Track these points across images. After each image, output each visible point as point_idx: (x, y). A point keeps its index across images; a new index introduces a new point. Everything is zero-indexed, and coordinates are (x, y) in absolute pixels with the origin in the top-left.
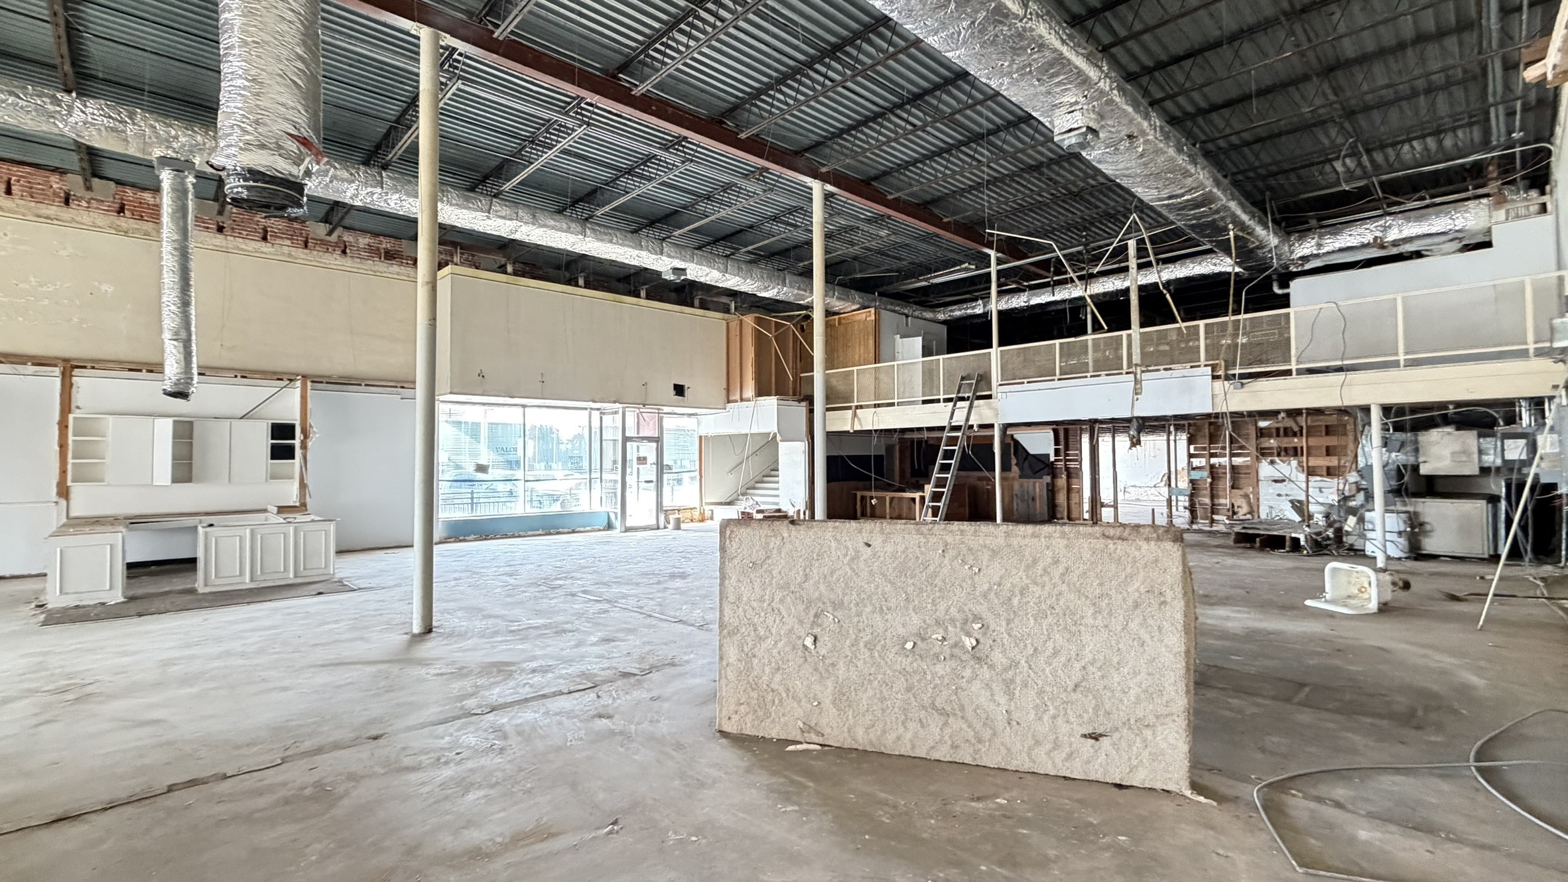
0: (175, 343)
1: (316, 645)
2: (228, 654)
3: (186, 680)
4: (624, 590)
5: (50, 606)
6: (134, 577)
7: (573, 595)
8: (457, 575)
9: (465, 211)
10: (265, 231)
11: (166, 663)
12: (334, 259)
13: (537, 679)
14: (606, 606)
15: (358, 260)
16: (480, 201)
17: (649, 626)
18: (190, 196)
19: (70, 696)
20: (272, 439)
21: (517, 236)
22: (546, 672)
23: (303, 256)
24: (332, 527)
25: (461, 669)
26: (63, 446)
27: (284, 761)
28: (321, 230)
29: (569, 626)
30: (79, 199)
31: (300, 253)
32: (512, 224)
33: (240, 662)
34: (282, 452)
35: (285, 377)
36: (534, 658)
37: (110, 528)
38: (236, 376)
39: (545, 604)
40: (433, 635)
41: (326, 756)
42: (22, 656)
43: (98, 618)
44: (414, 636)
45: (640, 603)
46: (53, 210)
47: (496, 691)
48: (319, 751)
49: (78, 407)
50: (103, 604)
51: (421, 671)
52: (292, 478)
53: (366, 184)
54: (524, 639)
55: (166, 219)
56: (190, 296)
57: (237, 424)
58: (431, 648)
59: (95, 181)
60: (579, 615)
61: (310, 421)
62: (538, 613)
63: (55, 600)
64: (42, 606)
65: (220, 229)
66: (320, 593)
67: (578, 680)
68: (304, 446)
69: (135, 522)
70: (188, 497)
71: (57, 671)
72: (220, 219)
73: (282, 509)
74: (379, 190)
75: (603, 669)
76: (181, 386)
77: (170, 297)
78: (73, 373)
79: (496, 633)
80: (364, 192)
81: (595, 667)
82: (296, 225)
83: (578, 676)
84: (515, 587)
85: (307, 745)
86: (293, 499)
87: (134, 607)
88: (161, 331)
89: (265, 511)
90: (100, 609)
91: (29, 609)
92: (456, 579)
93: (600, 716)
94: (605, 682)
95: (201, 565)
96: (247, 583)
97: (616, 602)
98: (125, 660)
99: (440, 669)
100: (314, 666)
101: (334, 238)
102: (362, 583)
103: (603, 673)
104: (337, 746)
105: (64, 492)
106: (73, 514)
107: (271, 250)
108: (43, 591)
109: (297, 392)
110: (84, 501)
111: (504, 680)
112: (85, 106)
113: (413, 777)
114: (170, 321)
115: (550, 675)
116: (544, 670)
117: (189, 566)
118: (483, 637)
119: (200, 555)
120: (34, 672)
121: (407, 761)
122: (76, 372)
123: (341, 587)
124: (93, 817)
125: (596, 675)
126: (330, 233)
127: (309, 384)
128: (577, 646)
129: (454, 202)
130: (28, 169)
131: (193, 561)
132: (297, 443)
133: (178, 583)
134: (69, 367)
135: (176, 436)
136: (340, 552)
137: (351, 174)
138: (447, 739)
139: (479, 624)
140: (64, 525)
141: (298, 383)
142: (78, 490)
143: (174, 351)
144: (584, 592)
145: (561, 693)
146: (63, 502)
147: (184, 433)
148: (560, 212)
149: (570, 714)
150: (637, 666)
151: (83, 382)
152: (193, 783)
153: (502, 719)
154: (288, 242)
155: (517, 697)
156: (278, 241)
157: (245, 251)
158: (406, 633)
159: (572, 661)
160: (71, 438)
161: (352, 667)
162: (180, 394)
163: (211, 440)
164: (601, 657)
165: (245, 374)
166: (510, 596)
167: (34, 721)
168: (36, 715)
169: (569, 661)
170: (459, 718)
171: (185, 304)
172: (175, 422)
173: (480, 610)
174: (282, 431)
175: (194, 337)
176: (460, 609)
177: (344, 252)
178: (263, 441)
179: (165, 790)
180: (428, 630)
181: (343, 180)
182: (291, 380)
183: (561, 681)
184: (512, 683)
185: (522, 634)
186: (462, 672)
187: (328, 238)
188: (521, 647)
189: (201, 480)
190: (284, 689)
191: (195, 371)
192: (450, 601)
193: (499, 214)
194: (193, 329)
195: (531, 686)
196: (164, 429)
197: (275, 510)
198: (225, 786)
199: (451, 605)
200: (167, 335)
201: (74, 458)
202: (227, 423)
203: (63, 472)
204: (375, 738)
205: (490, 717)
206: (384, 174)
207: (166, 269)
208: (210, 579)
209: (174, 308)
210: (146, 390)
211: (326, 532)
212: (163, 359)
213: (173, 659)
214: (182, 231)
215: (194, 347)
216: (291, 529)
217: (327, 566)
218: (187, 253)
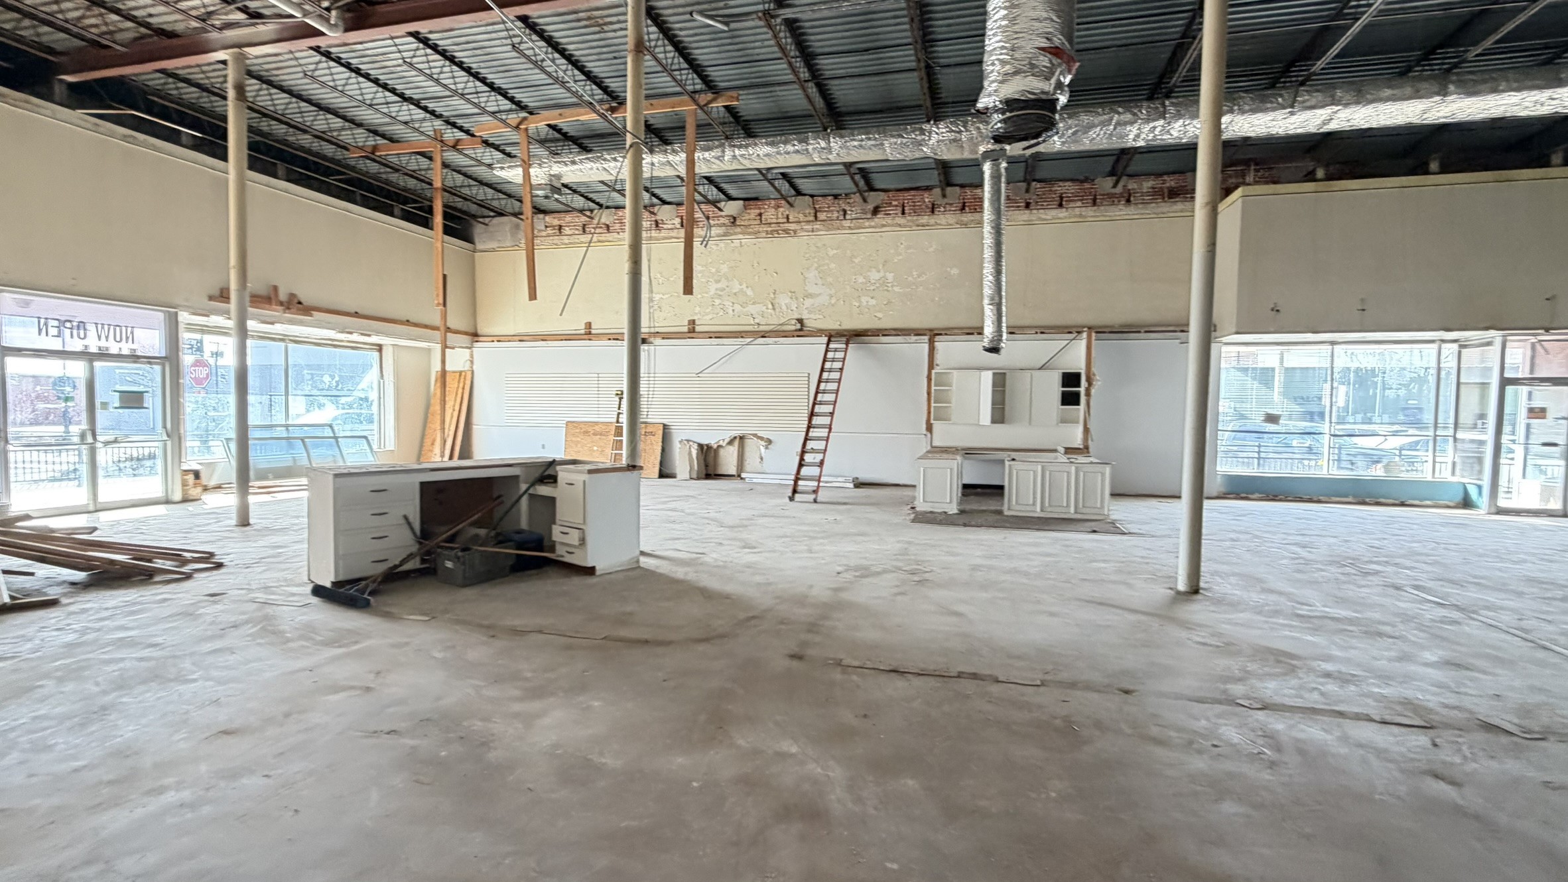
0: (991, 307)
1: (1085, 580)
2: (1015, 571)
3: (984, 587)
4: (1492, 598)
5: (918, 509)
6: (966, 495)
7: (1398, 588)
8: (1233, 536)
9: (1260, 115)
10: (1061, 198)
11: (975, 568)
12: (1121, 211)
13: (1331, 687)
14: (1455, 615)
15: (1140, 206)
16: (1281, 96)
17: (1542, 664)
18: (1003, 179)
19: (916, 578)
20: (1063, 386)
21: (1333, 126)
22: (1347, 682)
23: (1091, 213)
24: (1108, 470)
25: (1227, 644)
26: (929, 394)
27: (1044, 684)
28: (1105, 184)
29: (1388, 629)
30: (939, 206)
32: (1322, 114)
33: (1025, 581)
34: (1070, 399)
35: (1074, 330)
36: (1328, 658)
37: (951, 456)
38: (1037, 333)
39: (1351, 591)
40: (1199, 597)
41: (1079, 693)
42: (898, 542)
43: (940, 523)
44: (1178, 593)
45: (1524, 624)
46: (925, 219)
47: (1272, 685)
48: (1073, 685)
49: (937, 365)
50: (945, 513)
51: (1184, 634)
52: (1077, 422)
53: (1148, 121)
54: (1315, 630)
55: (987, 204)
56: (1001, 266)
57: (1037, 374)
58: (1196, 610)
59: (949, 190)
60: (1407, 618)
61: (1094, 369)
62: (1342, 601)
63: (921, 506)
64: (913, 508)
65: (1028, 206)
66: (1094, 531)
67: (1399, 708)
68: (1088, 394)
69: (968, 452)
70: (1003, 436)
71: (913, 557)
72: (1027, 196)
73: (1069, 451)
74: (1161, 122)
75: (1446, 706)
76: (995, 343)
77: (988, 269)
78: (935, 340)
79: (1277, 613)
80: (1147, 128)
81: (1431, 699)
82: (1087, 185)
83: (1401, 703)
84: (1308, 562)
85: (1065, 676)
86: (1078, 442)
87: (962, 519)
88: (981, 296)
89: (1055, 451)
90: (943, 516)
91: (906, 509)
92: (1233, 540)
93: (1437, 776)
94: (1447, 726)
95: (1006, 491)
96: (1037, 512)
97: (1474, 612)
98: (952, 559)
99: (1203, 637)
100: (1080, 600)
101: (1119, 189)
102: (1133, 528)
103: (1445, 711)
104: (1089, 687)
105: (929, 428)
106: (936, 443)
107: (1067, 214)
108: (914, 498)
109: (1083, 344)
110: (942, 435)
111: (1285, 674)
112: (938, 128)
113: (1159, 752)
114: (988, 291)
115: (1353, 688)
116: (1344, 679)
117: (1000, 491)
118: (1260, 613)
119: (1006, 484)
120: (900, 555)
121: (1154, 731)
122: (937, 338)
123: (1114, 528)
125: (1430, 711)
126: (1115, 186)
127: (1094, 335)
128: (1400, 659)
129: (1247, 107)
130: (913, 193)
131: (1001, 488)
132: (1082, 390)
133: (990, 504)
134: (933, 335)
135: (994, 385)
136: (1114, 495)
137: (1135, 114)
138: (1203, 722)
139: (1255, 597)
140: (928, 452)
141: (1085, 335)
142: (937, 426)
143: (991, 314)
144: (1417, 587)
145: (1370, 719)
146: (929, 435)
147: (1000, 381)
148: (1404, 73)
149: (1381, 753)
150: (1516, 721)
151: (941, 346)
152: (975, 676)
153: (1278, 724)
154: (1079, 204)
155: (1299, 702)
156: (1072, 205)
157: (1044, 220)
158: (1171, 589)
159: (1389, 678)
160: (933, 388)
161: (1113, 610)
162: (994, 350)
163: (1019, 386)
164: (1440, 686)
165: (1043, 330)
166: (1299, 571)
167: (896, 590)
168: (897, 586)
169: (1385, 678)
170: (1220, 702)
171: (998, 273)
172: (994, 374)
173: (1260, 580)
174: (1071, 379)
175: (1004, 300)
176: (1234, 574)
177: (1128, 201)
178: (1054, 387)
179: (956, 675)
180: (1195, 590)
181: (1126, 123)
182: (1079, 332)
183: (1370, 701)
184: (1294, 682)
185: (1315, 623)
186: (1228, 648)
187: (1114, 191)
188: (1310, 638)
189: (1010, 423)
190: (1052, 614)
191: (1004, 329)
192: (1223, 563)
193: (1308, 104)
194: (1003, 294)
195: (1322, 694)
196: (987, 377)
197: (1062, 450)
198: (995, 689)
199: (1225, 568)
200: (986, 301)
201: (935, 402)
202: (1028, 374)
203: (929, 413)
205: (1261, 715)
206: (1167, 103)
207: (986, 246)
208: (1013, 504)
209: (991, 278)
210: (972, 349)
211: (1103, 475)
212: (983, 323)
213: (979, 566)
214: (998, 212)
215: (1004, 309)
216: (1073, 469)
217: (1102, 507)
218: (1000, 229)
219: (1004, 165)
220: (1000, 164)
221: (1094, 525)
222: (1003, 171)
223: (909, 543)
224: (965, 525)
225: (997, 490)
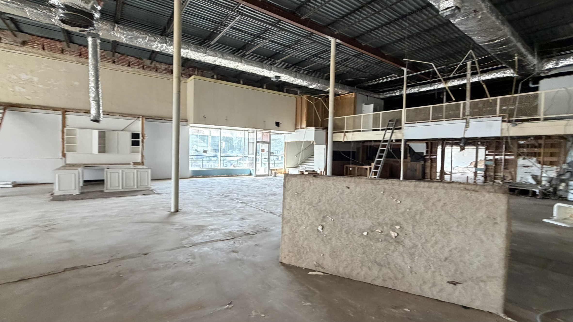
0: (94, 102)
1: (136, 214)
2: (106, 216)
3: (86, 226)
4: (252, 199)
5: (55, 194)
6: (86, 185)
7: (233, 200)
8: (192, 190)
9: (196, 53)
10: (129, 63)
11: (84, 218)
12: (153, 74)
13: (212, 233)
14: (244, 205)
15: (161, 74)
16: (203, 49)
17: (259, 214)
18: (99, 47)
19: (47, 229)
20: (132, 138)
21: (216, 63)
22: (216, 231)
23: (142, 72)
24: (150, 171)
25: (184, 227)
26: (63, 139)
27: (109, 262)
28: (148, 62)
29: (229, 212)
30: (66, 51)
31: (141, 71)
32: (214, 58)
33: (108, 219)
34: (135, 143)
35: (136, 116)
36: (213, 225)
37: (75, 168)
38: (120, 116)
39: (222, 203)
40: (178, 213)
41: (125, 261)
42: (38, 212)
43: (69, 200)
44: (172, 213)
45: (257, 205)
46: (57, 55)
47: (196, 237)
48: (123, 258)
49: (68, 126)
50: (72, 194)
51: (170, 227)
52: (138, 152)
53: (160, 43)
54: (211, 216)
55: (90, 56)
56: (99, 85)
57: (120, 132)
58: (178, 218)
59: (71, 45)
60: (234, 208)
61: (145, 132)
62: (219, 206)
63: (57, 192)
64: (52, 194)
65: (114, 62)
66: (144, 194)
67: (228, 235)
68: (143, 142)
69: (86, 166)
70: (104, 158)
71: (47, 218)
72: (113, 58)
73: (135, 164)
74: (165, 45)
75: (238, 231)
76: (97, 118)
77: (92, 86)
78: (66, 113)
79: (201, 213)
80: (160, 45)
81: (235, 229)
82: (140, 61)
83: (228, 233)
84: (212, 195)
85: (120, 255)
86: (139, 160)
87: (82, 196)
88: (89, 97)
89: (129, 164)
90: (70, 196)
91: (48, 195)
92: (192, 191)
93: (233, 252)
94: (237, 237)
95: (105, 182)
96: (120, 189)
97: (248, 203)
98: (70, 216)
99: (177, 227)
100: (134, 222)
101: (152, 65)
102: (159, 191)
103: (238, 233)
104: (131, 257)
105: (64, 155)
106: (68, 162)
107: (132, 70)
108: (53, 189)
109: (140, 122)
110: (71, 158)
111: (200, 233)
113: (156, 273)
114: (92, 94)
115: (217, 232)
116: (215, 230)
117: (102, 182)
118: (196, 215)
119: (105, 179)
120: (40, 218)
121: (154, 266)
122: (67, 113)
123: (152, 192)
124: (33, 280)
125: (235, 233)
126: (151, 64)
127: (144, 119)
128: (230, 220)
129: (193, 49)
130: (50, 40)
131: (103, 181)
132: (140, 140)
133: (98, 188)
134: (65, 111)
135: (100, 136)
136: (152, 180)
137: (155, 39)
138: (172, 257)
139: (196, 209)
140: (63, 167)
141: (141, 119)
142: (68, 154)
143: (94, 105)
144: (237, 199)
145: (220, 240)
146: (64, 158)
147: (102, 135)
148: (233, 54)
149: (221, 249)
150: (252, 230)
151: (70, 117)
152: (73, 269)
153: (195, 250)
154: (137, 67)
155: (203, 241)
156: (134, 67)
157: (122, 70)
158: (169, 212)
159: (227, 227)
160: (65, 136)
161: (146, 223)
162: (96, 120)
163: (111, 138)
164: (239, 226)
165: (123, 115)
166: (209, 199)
167: (31, 237)
168: (33, 235)
169: (225, 227)
170: (178, 248)
171: (97, 88)
172: (99, 131)
173: (198, 204)
174: (135, 136)
175: (101, 100)
176: (191, 203)
177: (157, 71)
178: (129, 139)
179: (62, 271)
180: (177, 211)
181: (152, 41)
182: (138, 117)
183: (221, 235)
184: (202, 235)
185: (210, 215)
186: (185, 228)
187: (151, 65)
188: (209, 219)
189: (108, 152)
191: (101, 112)
192: (188, 200)
193: (210, 54)
194: (100, 97)
195: (210, 236)
196: (96, 133)
197: (132, 163)
198: (83, 271)
199: (188, 201)
200: (91, 99)
201: (67, 143)
202: (116, 132)
203: (63, 148)
204: (146, 254)
205: (191, 249)
206: (167, 38)
207: (90, 75)
208: (108, 187)
209: (94, 89)
210: (85, 120)
211: (148, 172)
212: (90, 108)
213: (86, 216)
214: (96, 60)
215: (101, 103)
216: (135, 171)
217: (148, 185)
218: (98, 68)
219: (99, 41)
220: (97, 40)
221: (144, 192)
222: (98, 44)
223: (45, 212)
224: (82, 199)
225: (101, 182)
